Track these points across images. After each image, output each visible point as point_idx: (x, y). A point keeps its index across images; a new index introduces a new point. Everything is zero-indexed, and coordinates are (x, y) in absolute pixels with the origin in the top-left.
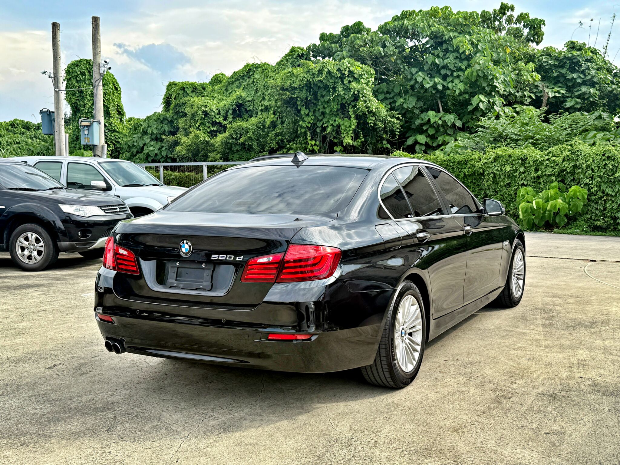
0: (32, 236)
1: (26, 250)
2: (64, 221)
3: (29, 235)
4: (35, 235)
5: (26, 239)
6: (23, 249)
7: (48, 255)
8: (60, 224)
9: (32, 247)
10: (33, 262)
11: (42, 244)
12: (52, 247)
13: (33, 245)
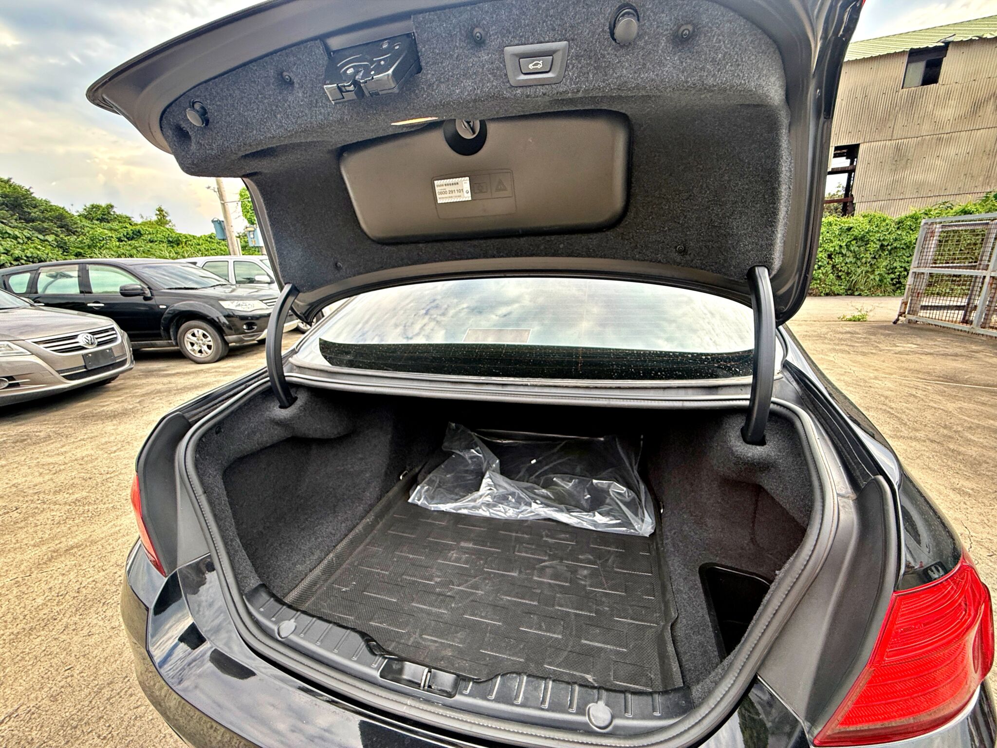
0: (199, 332)
1: (196, 345)
2: (227, 316)
3: (195, 331)
4: (201, 331)
5: (194, 335)
6: (192, 344)
7: (217, 348)
8: (223, 320)
9: (201, 342)
10: (203, 355)
11: (209, 338)
12: (220, 341)
13: (202, 340)
